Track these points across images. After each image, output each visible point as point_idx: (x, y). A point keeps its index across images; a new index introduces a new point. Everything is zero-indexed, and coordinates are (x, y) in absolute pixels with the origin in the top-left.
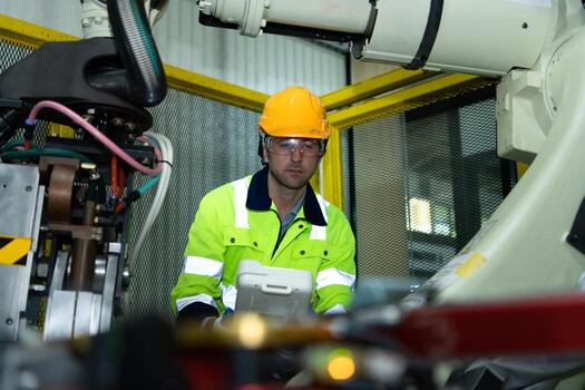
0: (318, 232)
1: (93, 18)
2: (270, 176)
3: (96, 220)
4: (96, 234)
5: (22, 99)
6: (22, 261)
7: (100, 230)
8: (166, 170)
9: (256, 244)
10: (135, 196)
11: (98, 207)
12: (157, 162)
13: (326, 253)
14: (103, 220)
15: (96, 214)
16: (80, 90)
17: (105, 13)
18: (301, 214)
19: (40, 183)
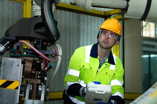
0: (112, 67)
1: (36, 10)
2: (99, 45)
3: (39, 77)
4: (39, 81)
5: (15, 37)
6: (17, 88)
7: (40, 80)
8: (60, 58)
9: (91, 68)
10: (50, 67)
11: (39, 73)
12: (57, 55)
13: (114, 74)
14: (41, 77)
15: (38, 75)
16: (33, 34)
17: (40, 8)
18: (107, 60)
19: (22, 64)
